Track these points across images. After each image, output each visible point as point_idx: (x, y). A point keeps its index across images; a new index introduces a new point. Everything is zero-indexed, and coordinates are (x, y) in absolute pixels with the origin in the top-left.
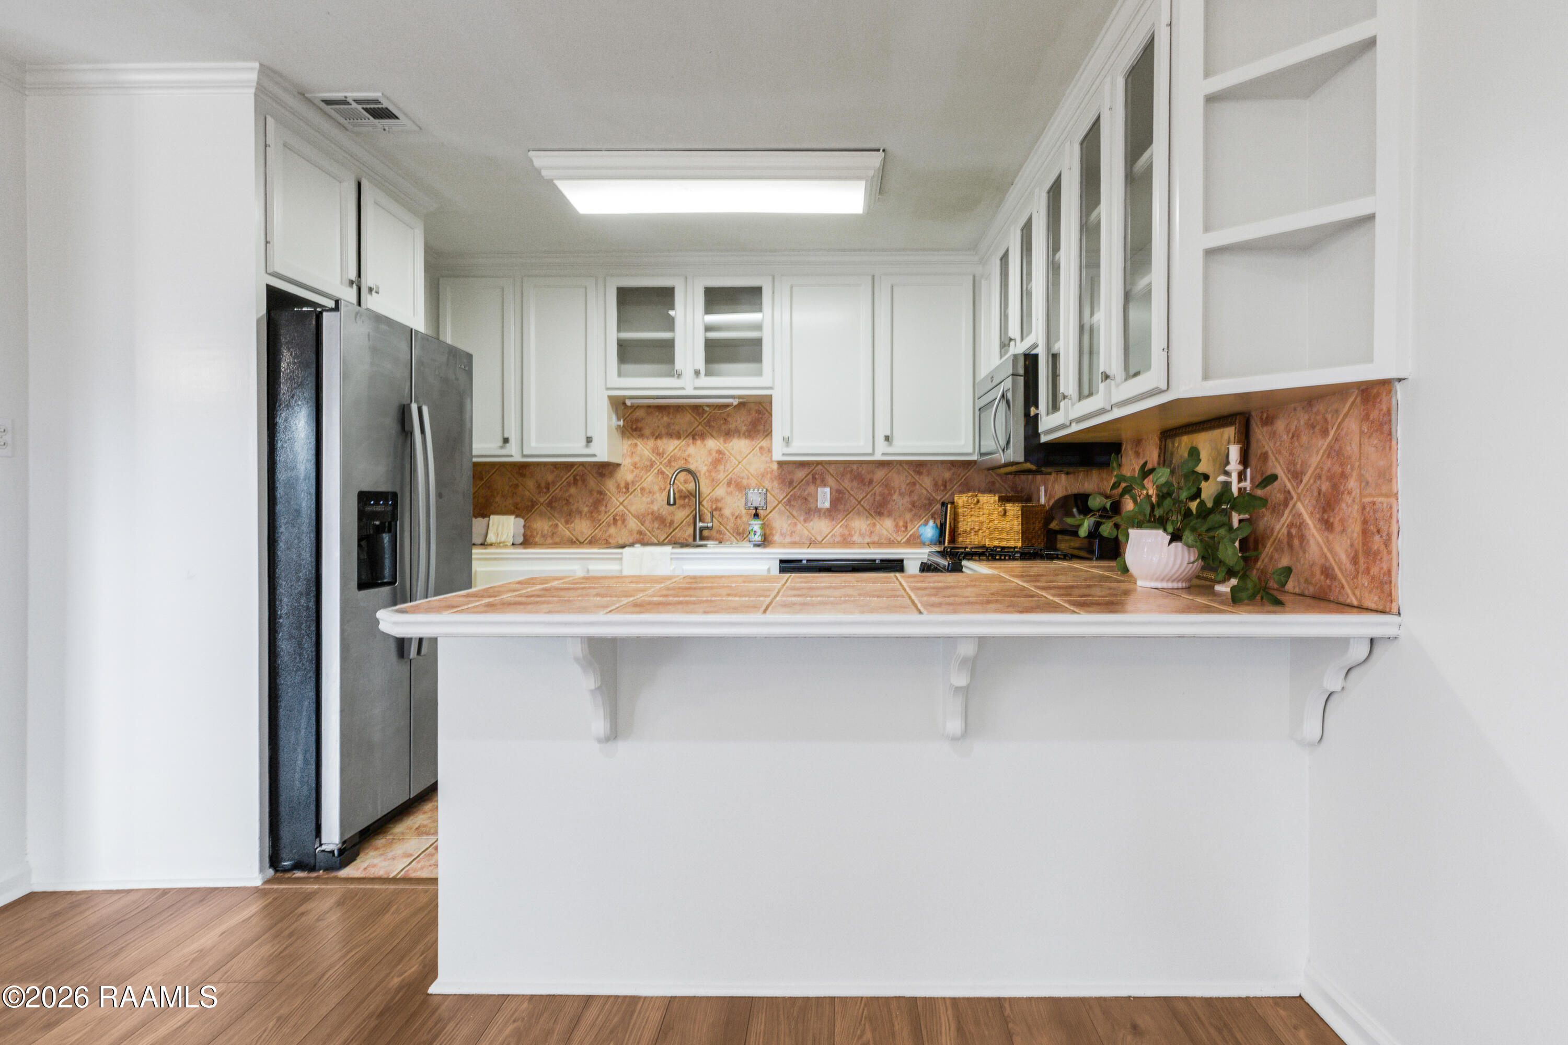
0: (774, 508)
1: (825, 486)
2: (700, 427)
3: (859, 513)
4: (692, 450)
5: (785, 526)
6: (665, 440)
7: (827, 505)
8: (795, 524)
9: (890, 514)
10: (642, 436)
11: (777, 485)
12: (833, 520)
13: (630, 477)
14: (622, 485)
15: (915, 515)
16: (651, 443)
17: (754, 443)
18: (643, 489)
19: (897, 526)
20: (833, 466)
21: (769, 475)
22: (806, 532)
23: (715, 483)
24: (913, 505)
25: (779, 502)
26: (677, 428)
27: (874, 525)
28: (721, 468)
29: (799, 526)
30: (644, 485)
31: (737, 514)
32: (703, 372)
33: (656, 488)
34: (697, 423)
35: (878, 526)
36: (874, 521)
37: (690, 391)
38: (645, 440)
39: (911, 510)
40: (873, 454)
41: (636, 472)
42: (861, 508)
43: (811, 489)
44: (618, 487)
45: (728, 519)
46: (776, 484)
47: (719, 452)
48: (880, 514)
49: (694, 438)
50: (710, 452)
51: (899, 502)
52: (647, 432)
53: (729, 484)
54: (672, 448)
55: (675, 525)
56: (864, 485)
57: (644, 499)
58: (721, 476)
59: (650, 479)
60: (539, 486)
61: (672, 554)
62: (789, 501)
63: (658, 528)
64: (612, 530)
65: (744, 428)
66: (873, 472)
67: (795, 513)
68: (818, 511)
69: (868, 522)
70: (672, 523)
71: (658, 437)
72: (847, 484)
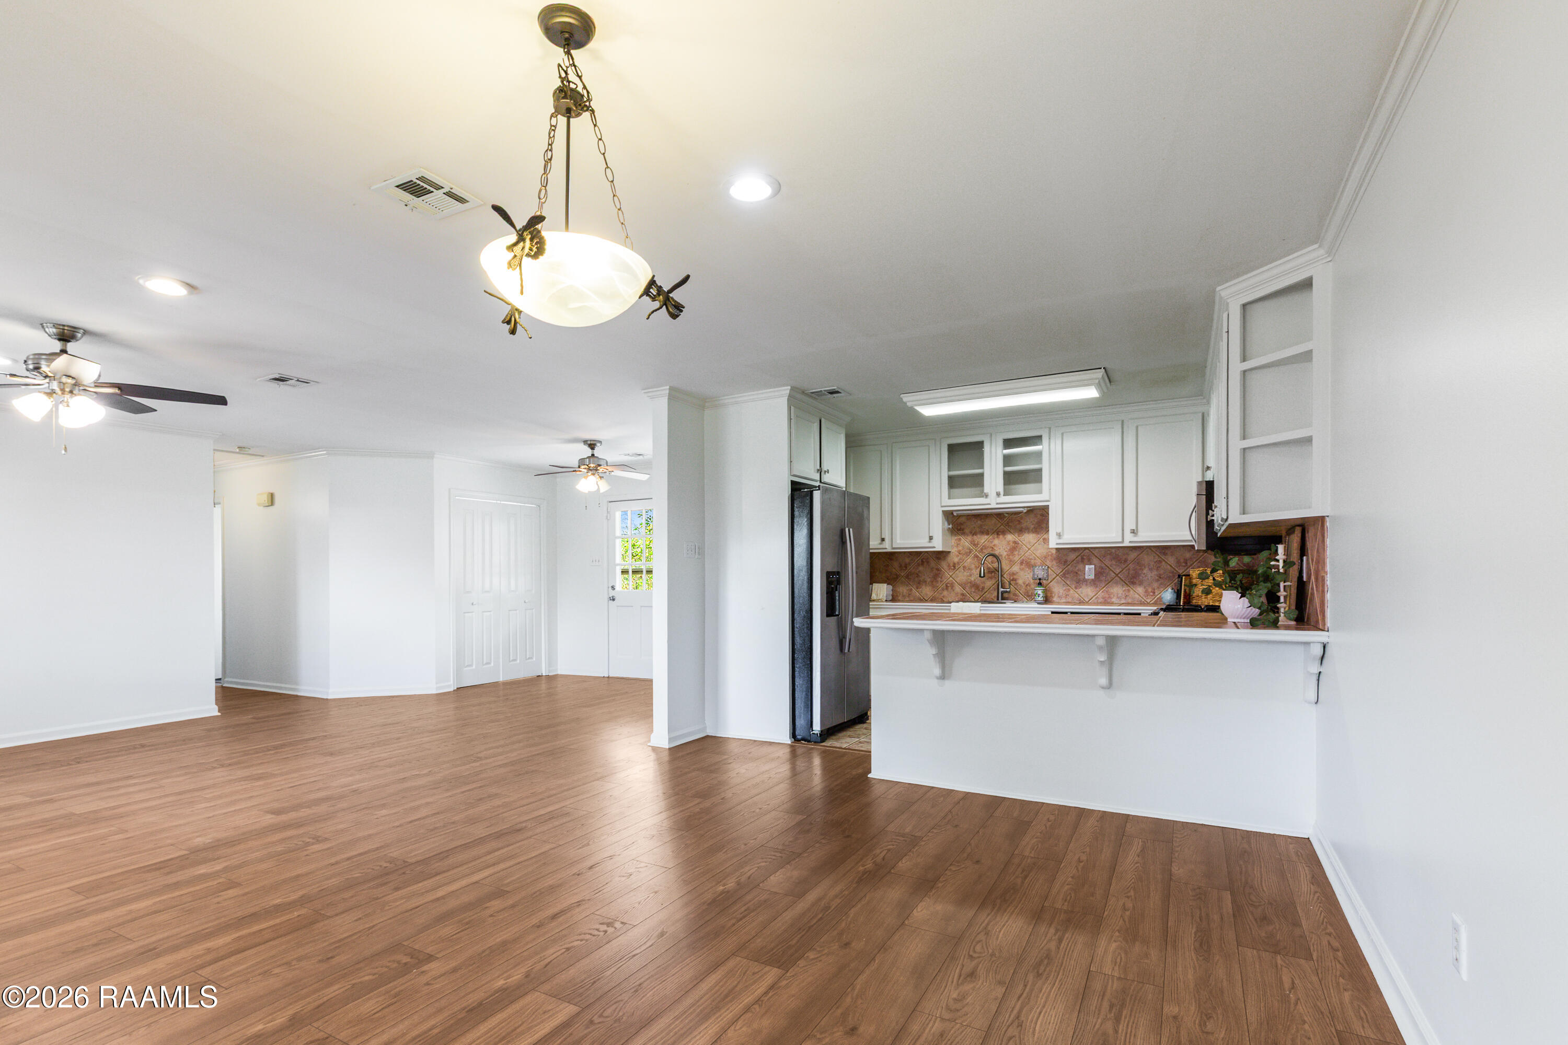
0: (1054, 579)
1: (1091, 564)
2: (1002, 527)
3: (1117, 583)
4: (996, 542)
5: (1061, 591)
6: (979, 536)
7: (1092, 577)
8: (1069, 590)
9: (1141, 584)
10: (964, 534)
11: (1055, 564)
12: (1097, 587)
13: (956, 560)
14: (952, 565)
15: (1161, 584)
16: (970, 538)
17: (1039, 536)
18: (964, 567)
19: (1146, 591)
20: (1097, 550)
21: (1050, 558)
22: (1077, 595)
23: (1012, 563)
24: (1157, 577)
25: (1057, 575)
26: (987, 528)
27: (1129, 591)
28: (1016, 553)
29: (1072, 591)
30: (966, 564)
31: (1027, 583)
32: (1002, 493)
33: (973, 566)
34: (1000, 524)
35: (1132, 592)
36: (1129, 588)
37: (994, 506)
38: (966, 537)
39: (1157, 580)
40: (1123, 542)
41: (960, 556)
42: (1119, 580)
43: (1080, 566)
44: (949, 566)
45: (1021, 586)
46: (1054, 563)
47: (1015, 542)
48: (1133, 583)
49: (998, 534)
50: (1009, 542)
51: (1149, 574)
52: (967, 531)
53: (1022, 563)
54: (982, 541)
55: (985, 590)
56: (1121, 562)
57: (965, 573)
58: (1016, 558)
59: (969, 560)
60: (901, 566)
61: (981, 607)
62: (1064, 574)
63: (974, 592)
64: (945, 593)
65: (1032, 526)
66: (1127, 554)
67: (1068, 583)
68: (1085, 581)
69: (1124, 589)
70: (983, 588)
71: (975, 534)
72: (1108, 562)
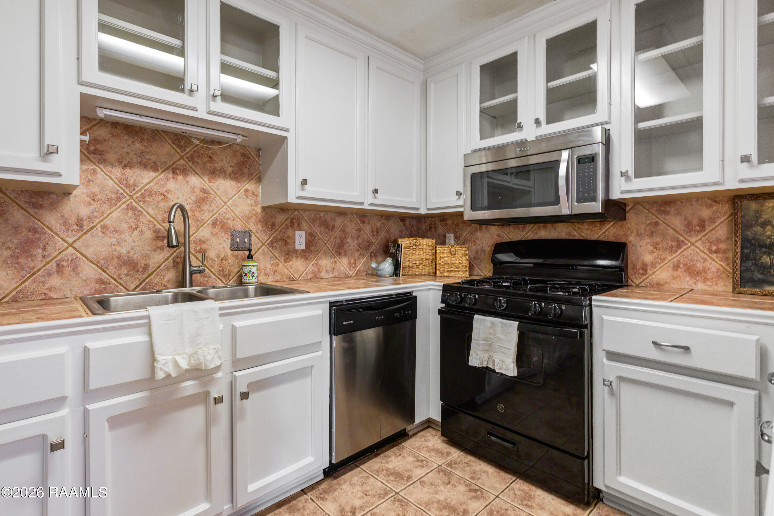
0: (259, 249)
1: (300, 230)
2: (182, 161)
3: (325, 254)
4: (171, 185)
5: (269, 266)
6: (137, 171)
7: (303, 247)
8: (277, 264)
9: (345, 255)
10: (104, 161)
11: (260, 228)
12: (307, 259)
13: (84, 212)
14: (73, 220)
15: (361, 254)
16: (117, 172)
17: (239, 185)
18: (104, 228)
19: (350, 263)
20: (307, 213)
21: (254, 218)
22: (286, 271)
23: (200, 223)
24: (359, 245)
25: (263, 244)
26: (153, 158)
27: (336, 262)
28: (206, 207)
29: (281, 266)
30: (107, 222)
31: (222, 256)
33: (125, 226)
34: (177, 158)
35: (338, 264)
36: (336, 259)
37: (202, 114)
38: (109, 168)
39: (358, 250)
41: (95, 205)
42: (327, 249)
43: (290, 232)
44: (65, 223)
45: (213, 260)
46: (260, 226)
47: (204, 191)
48: (339, 254)
49: (174, 172)
50: (193, 189)
51: (352, 244)
52: (111, 157)
53: (214, 225)
54: (146, 181)
55: (151, 270)
56: (329, 229)
57: (107, 239)
58: (206, 216)
59: (115, 215)
62: (272, 242)
63: (127, 275)
64: (55, 281)
65: (230, 169)
66: (334, 220)
67: (277, 254)
68: (296, 251)
69: (332, 260)
70: (146, 267)
71: (129, 165)
72: (316, 229)
